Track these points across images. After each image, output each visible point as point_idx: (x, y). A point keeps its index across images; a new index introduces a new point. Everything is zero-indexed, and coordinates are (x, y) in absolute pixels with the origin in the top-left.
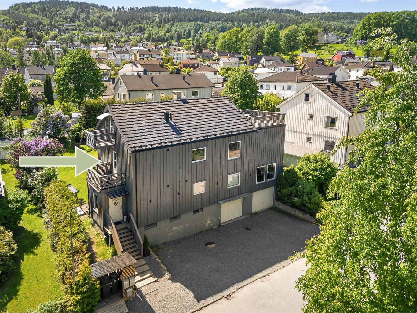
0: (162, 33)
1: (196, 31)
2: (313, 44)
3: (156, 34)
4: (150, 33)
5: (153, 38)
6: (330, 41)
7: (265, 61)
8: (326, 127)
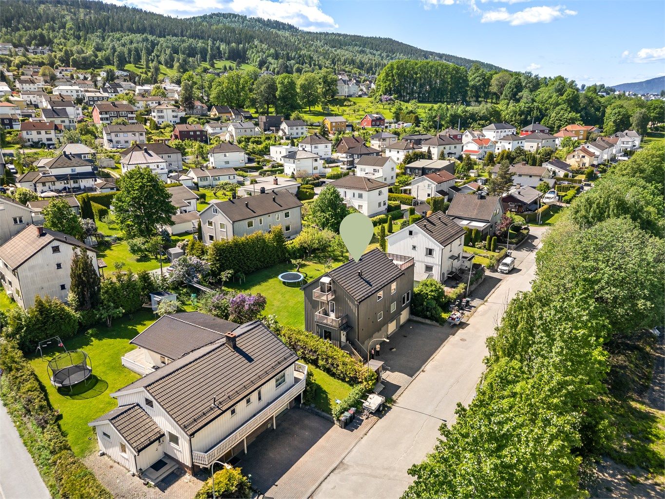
0: (89, 52)
1: (149, 52)
2: (333, 97)
3: (78, 53)
4: (66, 51)
5: (74, 61)
6: (352, 93)
7: (287, 127)
8: (426, 255)
